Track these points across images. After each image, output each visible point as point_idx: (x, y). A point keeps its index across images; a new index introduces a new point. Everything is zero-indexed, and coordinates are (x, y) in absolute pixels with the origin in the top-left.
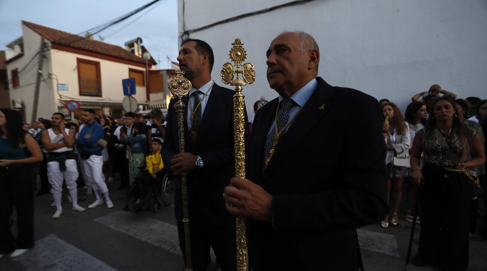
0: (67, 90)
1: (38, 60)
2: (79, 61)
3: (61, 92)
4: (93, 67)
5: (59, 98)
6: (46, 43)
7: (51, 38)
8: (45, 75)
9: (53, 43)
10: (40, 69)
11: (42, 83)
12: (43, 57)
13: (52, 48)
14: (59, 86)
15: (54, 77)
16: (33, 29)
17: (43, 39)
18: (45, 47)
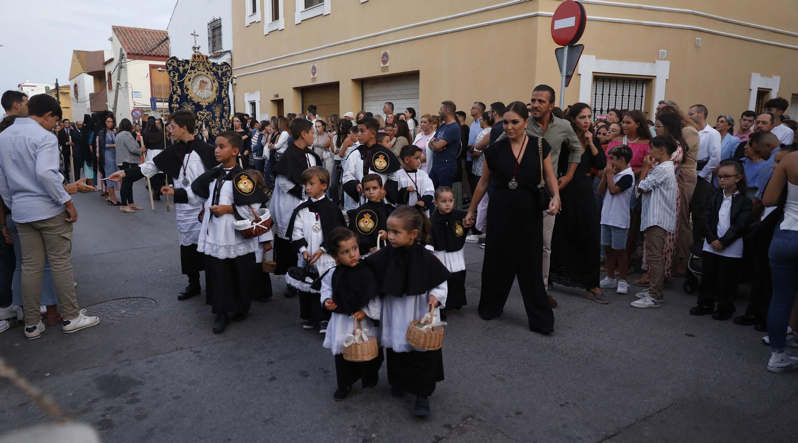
0: (140, 97)
2: (152, 67)
3: (135, 100)
5: (133, 105)
6: (123, 54)
7: (128, 48)
8: (123, 84)
9: (128, 54)
10: (119, 79)
11: (120, 91)
12: (122, 67)
13: (128, 58)
14: (134, 93)
15: (129, 85)
16: (118, 36)
17: (121, 50)
18: (122, 58)
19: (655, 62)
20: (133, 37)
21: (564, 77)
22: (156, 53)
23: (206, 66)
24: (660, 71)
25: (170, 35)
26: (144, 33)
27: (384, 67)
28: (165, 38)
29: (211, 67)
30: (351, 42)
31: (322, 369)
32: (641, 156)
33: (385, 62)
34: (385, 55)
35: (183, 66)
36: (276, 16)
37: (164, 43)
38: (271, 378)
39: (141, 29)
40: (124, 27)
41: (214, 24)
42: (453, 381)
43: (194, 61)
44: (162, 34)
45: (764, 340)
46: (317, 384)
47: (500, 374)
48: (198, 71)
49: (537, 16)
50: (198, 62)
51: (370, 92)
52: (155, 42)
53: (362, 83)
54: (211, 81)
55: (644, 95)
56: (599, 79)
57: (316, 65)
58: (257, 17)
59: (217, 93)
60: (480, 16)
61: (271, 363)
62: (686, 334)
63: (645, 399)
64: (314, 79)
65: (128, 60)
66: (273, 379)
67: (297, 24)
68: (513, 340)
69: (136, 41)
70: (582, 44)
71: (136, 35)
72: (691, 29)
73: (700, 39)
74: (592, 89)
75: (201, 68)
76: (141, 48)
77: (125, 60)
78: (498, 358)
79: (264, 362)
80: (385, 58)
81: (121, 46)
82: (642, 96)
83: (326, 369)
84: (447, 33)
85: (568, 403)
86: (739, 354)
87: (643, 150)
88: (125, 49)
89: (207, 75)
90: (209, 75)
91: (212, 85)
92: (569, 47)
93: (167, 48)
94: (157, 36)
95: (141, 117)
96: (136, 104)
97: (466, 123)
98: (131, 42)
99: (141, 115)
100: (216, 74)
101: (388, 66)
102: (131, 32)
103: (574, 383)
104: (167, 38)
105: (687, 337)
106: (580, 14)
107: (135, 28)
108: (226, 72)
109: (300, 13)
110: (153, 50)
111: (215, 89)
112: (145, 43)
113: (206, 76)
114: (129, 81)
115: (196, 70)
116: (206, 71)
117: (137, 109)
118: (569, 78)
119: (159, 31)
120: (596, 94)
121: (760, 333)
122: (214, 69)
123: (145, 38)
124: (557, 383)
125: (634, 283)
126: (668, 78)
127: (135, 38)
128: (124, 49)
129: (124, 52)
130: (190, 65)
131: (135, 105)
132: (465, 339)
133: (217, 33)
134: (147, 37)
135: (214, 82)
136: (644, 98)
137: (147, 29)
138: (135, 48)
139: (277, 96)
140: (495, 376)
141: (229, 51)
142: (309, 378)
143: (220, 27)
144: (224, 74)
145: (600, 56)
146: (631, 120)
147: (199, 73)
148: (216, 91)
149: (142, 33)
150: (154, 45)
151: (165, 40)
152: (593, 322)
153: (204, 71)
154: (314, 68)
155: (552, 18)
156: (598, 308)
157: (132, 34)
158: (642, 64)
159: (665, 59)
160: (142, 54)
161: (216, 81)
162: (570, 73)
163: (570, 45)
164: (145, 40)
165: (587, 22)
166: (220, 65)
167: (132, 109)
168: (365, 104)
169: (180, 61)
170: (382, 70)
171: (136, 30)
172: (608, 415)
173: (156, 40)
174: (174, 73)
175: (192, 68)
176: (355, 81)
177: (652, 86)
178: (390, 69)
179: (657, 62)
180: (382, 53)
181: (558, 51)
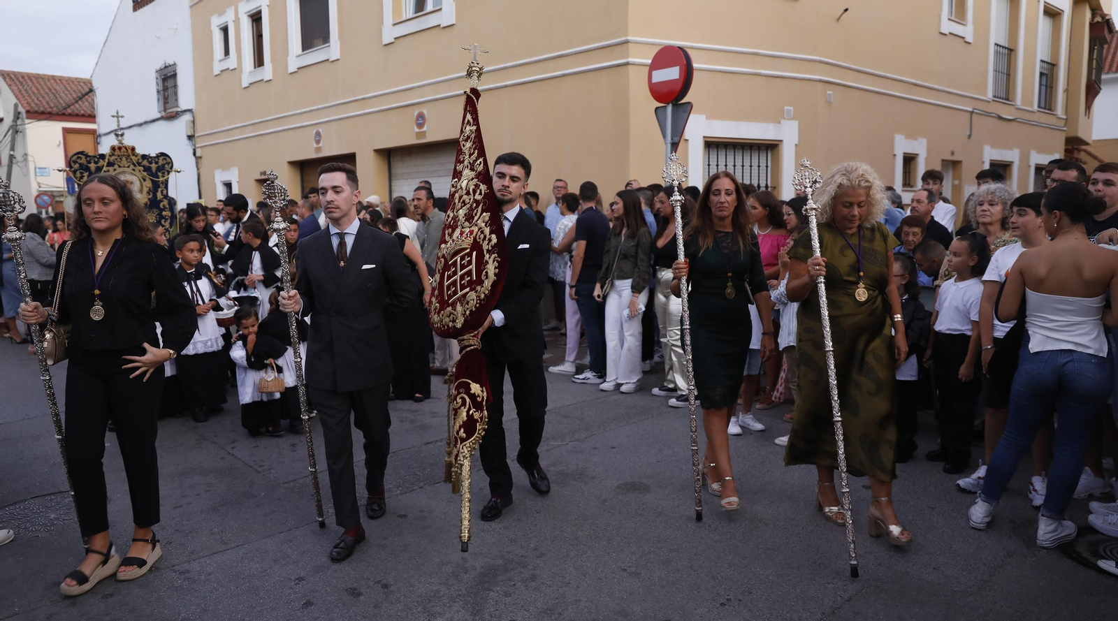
0: (49, 176)
1: (10, 139)
2: (66, 131)
3: (40, 179)
4: (90, 138)
5: (37, 187)
6: (19, 113)
7: (27, 103)
8: (19, 156)
9: (28, 112)
10: (12, 148)
11: (15, 167)
12: (17, 132)
13: (28, 118)
14: (38, 170)
15: (30, 158)
16: (10, 86)
17: (16, 106)
18: (18, 118)
19: (779, 123)
20: (35, 87)
21: (669, 146)
22: (73, 111)
23: (131, 159)
24: (788, 133)
25: (95, 85)
26: (52, 81)
27: (419, 132)
28: (87, 90)
29: (140, 161)
30: (370, 98)
31: (379, 582)
32: (775, 252)
33: (420, 126)
34: (421, 116)
35: (96, 163)
36: (259, 61)
37: (87, 97)
38: (304, 604)
39: (48, 76)
40: (21, 73)
41: (165, 72)
42: (570, 583)
43: (113, 155)
44: (82, 84)
45: (958, 485)
46: (375, 607)
47: (632, 567)
48: (120, 167)
49: (627, 64)
50: (119, 156)
51: (400, 167)
52: (71, 94)
53: (389, 155)
54: (140, 180)
55: (769, 164)
56: (711, 145)
57: (321, 130)
58: (232, 62)
59: (149, 194)
60: (551, 64)
61: (301, 579)
62: (863, 486)
63: (829, 583)
64: (318, 150)
65: (27, 121)
66: (308, 604)
67: (291, 73)
68: (641, 515)
69: (39, 93)
70: (689, 103)
71: (40, 84)
72: (820, 81)
73: (831, 92)
74: (704, 158)
75: (124, 161)
76: (48, 103)
77: (23, 121)
78: (626, 542)
79: (291, 579)
80: (421, 120)
81: (14, 101)
82: (767, 167)
83: (384, 581)
84: (506, 86)
85: (730, 600)
86: (932, 508)
87: (776, 244)
88: (22, 105)
89: (133, 172)
90: (137, 173)
91: (142, 185)
92: (673, 105)
93: (89, 103)
94: (73, 86)
95: (51, 205)
96: (41, 185)
97: (540, 207)
98: (32, 95)
99: (51, 202)
100: (147, 169)
101: (425, 132)
102: (31, 81)
103: (734, 571)
104: (91, 90)
105: (864, 490)
106: (685, 62)
107: (38, 75)
108: (163, 165)
109: (295, 58)
110: (69, 106)
111: (145, 190)
112: (55, 96)
113: (132, 174)
114: (30, 152)
115: (116, 166)
116: (132, 167)
117: (45, 193)
118: (675, 146)
119: (76, 79)
120: (709, 165)
121: (950, 476)
122: (145, 163)
123: (55, 89)
124: (710, 572)
125: (784, 418)
126: (797, 143)
127: (37, 89)
128: (20, 105)
129: (21, 109)
130: (106, 160)
131: (40, 187)
132: (576, 519)
133: (170, 83)
134: (57, 88)
135: (145, 180)
136: (769, 169)
137: (57, 76)
138: (39, 103)
139: (264, 173)
140: (625, 570)
141: (190, 111)
142: (362, 598)
143: (174, 76)
144: (159, 169)
145: (712, 115)
146: (757, 205)
147: (121, 169)
148: (148, 193)
149: (49, 81)
150: (70, 100)
151: (87, 94)
152: (742, 479)
153: (129, 167)
154: (318, 134)
155: (648, 68)
156: (744, 458)
157: (33, 83)
158: (765, 125)
159: (792, 119)
160: (50, 113)
161: (147, 179)
162: (676, 140)
163: (674, 102)
164: (53, 91)
165: (695, 72)
166: (155, 157)
167: (35, 194)
168: (394, 183)
169: (90, 156)
170: (417, 136)
171: (38, 77)
172: (785, 612)
173: (72, 92)
174: (81, 173)
175: (110, 164)
176: (378, 151)
177: (778, 153)
178: (427, 135)
179: (782, 121)
180: (416, 113)
181: (659, 110)
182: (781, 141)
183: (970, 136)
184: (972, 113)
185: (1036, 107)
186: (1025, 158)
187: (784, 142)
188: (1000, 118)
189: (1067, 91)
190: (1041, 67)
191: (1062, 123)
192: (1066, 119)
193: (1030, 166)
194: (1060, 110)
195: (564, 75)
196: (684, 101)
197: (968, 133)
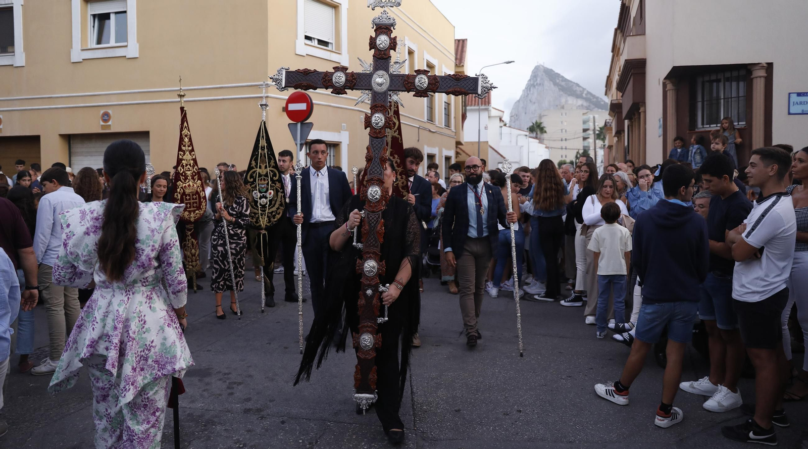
19: (340, 132)
24: (343, 138)
27: (104, 125)
33: (105, 121)
34: (106, 114)
49: (267, 97)
51: (78, 147)
53: (69, 139)
70: (311, 123)
72: (358, 111)
80: (106, 117)
82: (334, 156)
92: (301, 123)
101: (110, 125)
106: (309, 101)
155: (285, 101)
158: (333, 133)
159: (345, 130)
162: (303, 142)
168: (72, 159)
170: (102, 128)
176: (62, 136)
177: (339, 148)
178: (112, 127)
179: (342, 132)
180: (102, 112)
181: (290, 125)
182: (341, 142)
183: (418, 141)
184: (419, 128)
185: (443, 126)
186: (440, 152)
187: (343, 143)
188: (430, 131)
189: (455, 118)
190: (445, 105)
191: (454, 134)
192: (456, 132)
193: (442, 156)
194: (453, 128)
195: (224, 99)
196: (307, 121)
197: (418, 139)
